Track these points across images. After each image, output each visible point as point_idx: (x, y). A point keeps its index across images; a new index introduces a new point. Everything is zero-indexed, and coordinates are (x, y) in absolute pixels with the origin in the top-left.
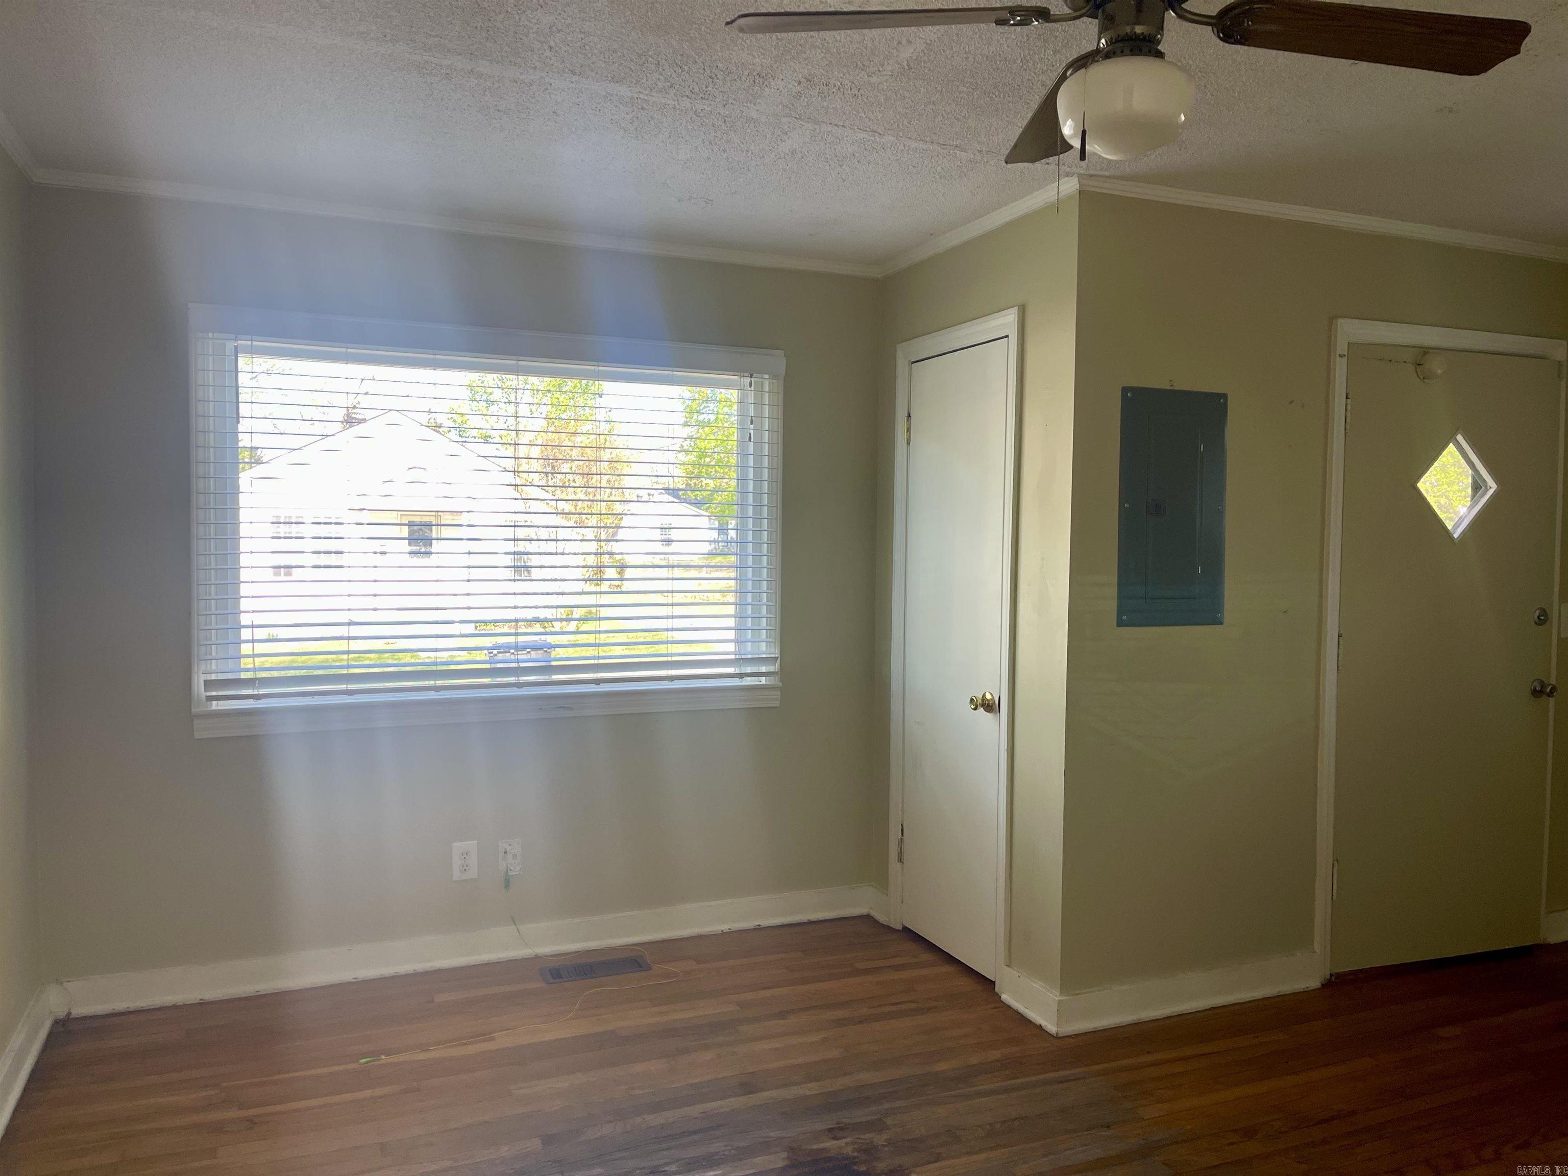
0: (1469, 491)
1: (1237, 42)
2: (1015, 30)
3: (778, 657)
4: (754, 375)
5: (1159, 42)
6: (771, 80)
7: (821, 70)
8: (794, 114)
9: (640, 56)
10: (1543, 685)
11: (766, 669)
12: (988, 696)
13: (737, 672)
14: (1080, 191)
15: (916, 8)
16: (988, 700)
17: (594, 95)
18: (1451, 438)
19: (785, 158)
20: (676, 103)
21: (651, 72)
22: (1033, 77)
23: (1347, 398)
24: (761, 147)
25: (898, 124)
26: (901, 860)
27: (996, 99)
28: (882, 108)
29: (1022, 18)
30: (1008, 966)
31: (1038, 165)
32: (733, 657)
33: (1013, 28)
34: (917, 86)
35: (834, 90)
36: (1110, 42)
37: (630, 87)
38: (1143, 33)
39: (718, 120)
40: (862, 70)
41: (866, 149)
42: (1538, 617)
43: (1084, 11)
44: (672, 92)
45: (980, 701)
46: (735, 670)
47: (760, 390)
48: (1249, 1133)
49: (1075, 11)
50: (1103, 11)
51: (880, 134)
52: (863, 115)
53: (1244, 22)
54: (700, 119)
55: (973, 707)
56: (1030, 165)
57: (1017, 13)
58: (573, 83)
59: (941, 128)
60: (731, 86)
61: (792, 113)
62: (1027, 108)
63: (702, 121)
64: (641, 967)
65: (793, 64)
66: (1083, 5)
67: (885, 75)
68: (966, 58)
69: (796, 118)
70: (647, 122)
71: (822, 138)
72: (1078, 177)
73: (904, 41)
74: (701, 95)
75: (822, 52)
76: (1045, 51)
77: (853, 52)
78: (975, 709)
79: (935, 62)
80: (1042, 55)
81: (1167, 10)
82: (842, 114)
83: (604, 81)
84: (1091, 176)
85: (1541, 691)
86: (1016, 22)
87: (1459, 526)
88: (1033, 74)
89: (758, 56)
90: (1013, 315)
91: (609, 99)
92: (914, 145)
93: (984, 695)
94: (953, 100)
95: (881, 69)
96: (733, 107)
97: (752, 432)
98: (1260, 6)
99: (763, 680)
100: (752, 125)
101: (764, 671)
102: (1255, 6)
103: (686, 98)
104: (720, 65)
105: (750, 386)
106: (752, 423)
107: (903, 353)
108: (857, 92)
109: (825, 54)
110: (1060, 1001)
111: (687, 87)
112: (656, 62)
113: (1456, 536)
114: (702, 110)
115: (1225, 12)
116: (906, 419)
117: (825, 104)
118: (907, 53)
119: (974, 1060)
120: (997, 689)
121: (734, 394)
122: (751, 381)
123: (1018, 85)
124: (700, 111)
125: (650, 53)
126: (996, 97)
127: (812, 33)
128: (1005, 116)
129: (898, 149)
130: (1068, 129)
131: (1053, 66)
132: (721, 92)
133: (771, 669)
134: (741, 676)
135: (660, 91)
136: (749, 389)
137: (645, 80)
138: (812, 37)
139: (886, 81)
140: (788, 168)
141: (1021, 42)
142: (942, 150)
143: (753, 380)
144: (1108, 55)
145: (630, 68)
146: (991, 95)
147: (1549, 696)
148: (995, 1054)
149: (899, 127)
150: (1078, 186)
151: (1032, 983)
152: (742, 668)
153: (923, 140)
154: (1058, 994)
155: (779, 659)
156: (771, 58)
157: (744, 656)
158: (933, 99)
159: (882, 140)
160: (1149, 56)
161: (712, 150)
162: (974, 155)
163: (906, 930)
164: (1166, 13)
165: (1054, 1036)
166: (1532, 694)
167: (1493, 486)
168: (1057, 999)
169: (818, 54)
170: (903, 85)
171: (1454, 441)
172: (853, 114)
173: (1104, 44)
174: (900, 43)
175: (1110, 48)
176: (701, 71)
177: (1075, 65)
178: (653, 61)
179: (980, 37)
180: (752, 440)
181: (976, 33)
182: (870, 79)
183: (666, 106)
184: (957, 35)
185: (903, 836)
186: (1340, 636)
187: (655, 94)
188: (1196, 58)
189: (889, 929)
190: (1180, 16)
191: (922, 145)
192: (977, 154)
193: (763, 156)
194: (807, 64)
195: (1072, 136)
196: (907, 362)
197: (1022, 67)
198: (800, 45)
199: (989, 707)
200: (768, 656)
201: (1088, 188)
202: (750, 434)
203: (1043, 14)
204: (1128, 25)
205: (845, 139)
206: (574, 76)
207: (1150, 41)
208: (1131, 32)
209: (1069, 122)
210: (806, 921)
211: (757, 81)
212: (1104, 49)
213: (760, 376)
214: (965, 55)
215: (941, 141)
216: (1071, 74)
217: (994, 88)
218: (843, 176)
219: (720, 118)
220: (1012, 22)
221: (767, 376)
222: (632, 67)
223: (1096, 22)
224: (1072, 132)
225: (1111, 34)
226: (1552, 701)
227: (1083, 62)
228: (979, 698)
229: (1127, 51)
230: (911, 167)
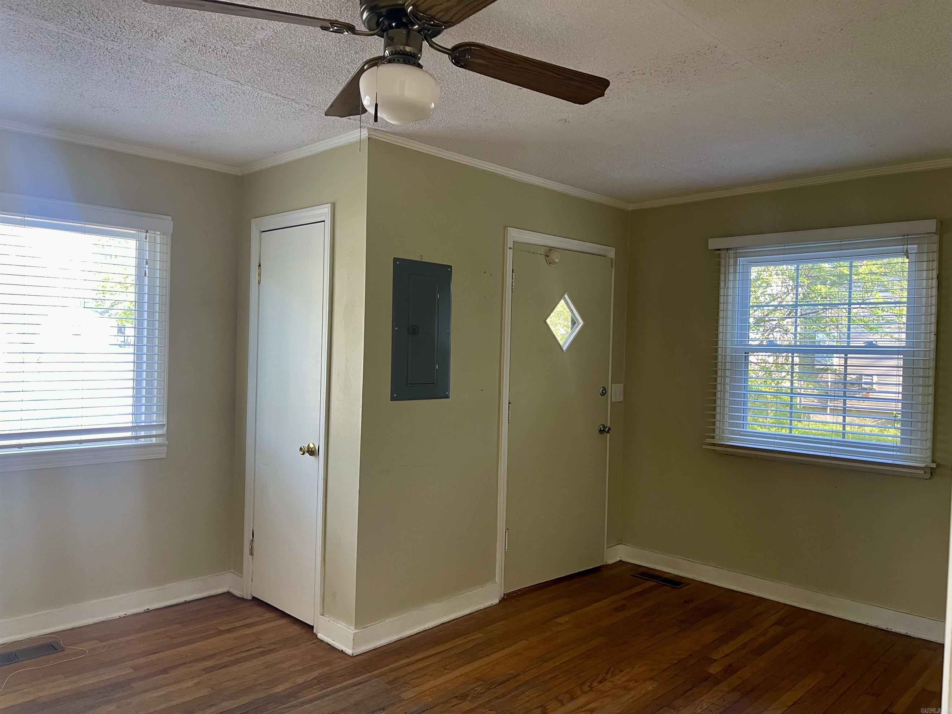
0: (570, 324)
1: (462, 67)
2: (331, 34)
3: (165, 424)
4: (149, 231)
5: (419, 58)
6: (165, 37)
7: (201, 36)
8: (180, 61)
9: (65, 5)
10: (604, 427)
11: (156, 433)
12: (311, 446)
13: (133, 435)
14: (368, 138)
15: (268, 8)
16: (312, 448)
17: (27, 27)
18: (561, 297)
19: (173, 90)
20: (92, 41)
21: (73, 17)
22: (342, 65)
23: (513, 272)
24: (156, 79)
25: (254, 80)
26: (252, 554)
27: (318, 74)
28: (243, 68)
29: (338, 28)
30: (322, 615)
31: (345, 119)
32: (131, 425)
33: (330, 33)
34: (267, 58)
35: (210, 51)
36: (391, 54)
37: (57, 25)
38: (410, 52)
39: (124, 56)
40: (230, 41)
41: (232, 92)
42: (602, 392)
43: (376, 31)
44: (90, 33)
45: (306, 449)
46: (132, 434)
47: (153, 242)
48: (464, 697)
49: (370, 30)
50: (387, 34)
51: (242, 84)
52: (230, 69)
53: (466, 56)
54: (110, 54)
55: (302, 453)
56: (339, 118)
57: (335, 25)
58: (10, 15)
59: (282, 86)
60: (135, 36)
61: (179, 60)
62: (338, 83)
63: (112, 56)
64: (56, 649)
65: (181, 29)
66: (376, 27)
67: (245, 47)
68: (300, 46)
69: (182, 64)
70: (69, 51)
71: (201, 80)
72: (368, 129)
73: (259, 27)
74: (112, 39)
75: (202, 25)
76: (350, 51)
77: (224, 28)
78: (303, 454)
79: (280, 45)
80: (348, 53)
81: (424, 40)
82: (215, 67)
83: (36, 18)
84: (375, 130)
85: (603, 431)
86: (334, 30)
87: (566, 344)
88: (342, 63)
89: (156, 19)
90: (328, 208)
91: (40, 31)
92: (265, 94)
93: (309, 445)
94: (291, 71)
95: (243, 43)
96: (136, 49)
97: (147, 270)
98: (476, 48)
99: (154, 440)
100: (149, 64)
101: (154, 434)
102: (472, 48)
103: (100, 39)
104: (126, 20)
105: (146, 239)
106: (147, 263)
107: (256, 225)
108: (226, 54)
109: (204, 26)
110: (355, 634)
111: (101, 32)
112: (78, 12)
113: (564, 349)
114: (112, 48)
115: (455, 48)
116: (257, 267)
117: (204, 58)
118: (260, 36)
119: (300, 680)
120: (317, 442)
121: (132, 244)
122: (146, 236)
123: (333, 68)
124: (111, 49)
125: (74, 5)
126: (319, 73)
127: (195, 11)
128: (324, 86)
129: (254, 95)
130: (367, 101)
131: (354, 61)
132: (127, 38)
133: (160, 432)
134: (137, 438)
135: (80, 31)
136: (145, 240)
137: (69, 22)
138: (195, 13)
139: (247, 51)
140: (175, 96)
141: (335, 42)
142: (284, 101)
143: (148, 234)
144: (390, 61)
145: (58, 13)
146: (315, 72)
147: (607, 433)
148: (315, 674)
149: (254, 82)
150: (367, 135)
151: (337, 624)
152: (138, 433)
153: (270, 92)
154: (353, 628)
155: (166, 426)
156: (165, 22)
157: (139, 424)
158: (277, 68)
159: (243, 88)
160: (413, 66)
161: (119, 77)
162: (304, 107)
163: (254, 598)
164: (423, 42)
165: (350, 656)
166: (600, 432)
167: (581, 322)
168: (352, 632)
169: (199, 25)
170: (258, 55)
171: (564, 298)
172: (223, 68)
173: (388, 53)
174: (256, 28)
175: (391, 57)
176: (113, 22)
177: (371, 63)
178: (76, 10)
179: (309, 34)
180: (147, 275)
181: (307, 32)
182: (236, 47)
183: (85, 42)
184: (295, 30)
185: (253, 538)
186: (509, 403)
187: (76, 33)
188: (437, 71)
189: (243, 599)
190: (431, 46)
191: (269, 95)
192: (306, 106)
193: (158, 86)
194: (191, 31)
195: (369, 106)
196: (258, 231)
197: (335, 58)
198: (186, 17)
199: (312, 452)
200: (158, 423)
201: (373, 137)
202: (145, 271)
203: (351, 29)
204: (402, 45)
205: (217, 83)
206: (12, 11)
207: (414, 57)
208: (404, 50)
209: (367, 97)
210: (184, 601)
211: (154, 35)
212: (387, 57)
213: (153, 232)
214: (300, 44)
215: (283, 95)
216: (367, 69)
217: (318, 68)
218: (216, 107)
219: (125, 56)
220: (331, 30)
221: (158, 233)
222: (59, 12)
223: (383, 39)
224: (369, 104)
225: (391, 48)
226: (608, 435)
227: (375, 62)
228: (306, 447)
229: (401, 60)
230: (262, 108)
